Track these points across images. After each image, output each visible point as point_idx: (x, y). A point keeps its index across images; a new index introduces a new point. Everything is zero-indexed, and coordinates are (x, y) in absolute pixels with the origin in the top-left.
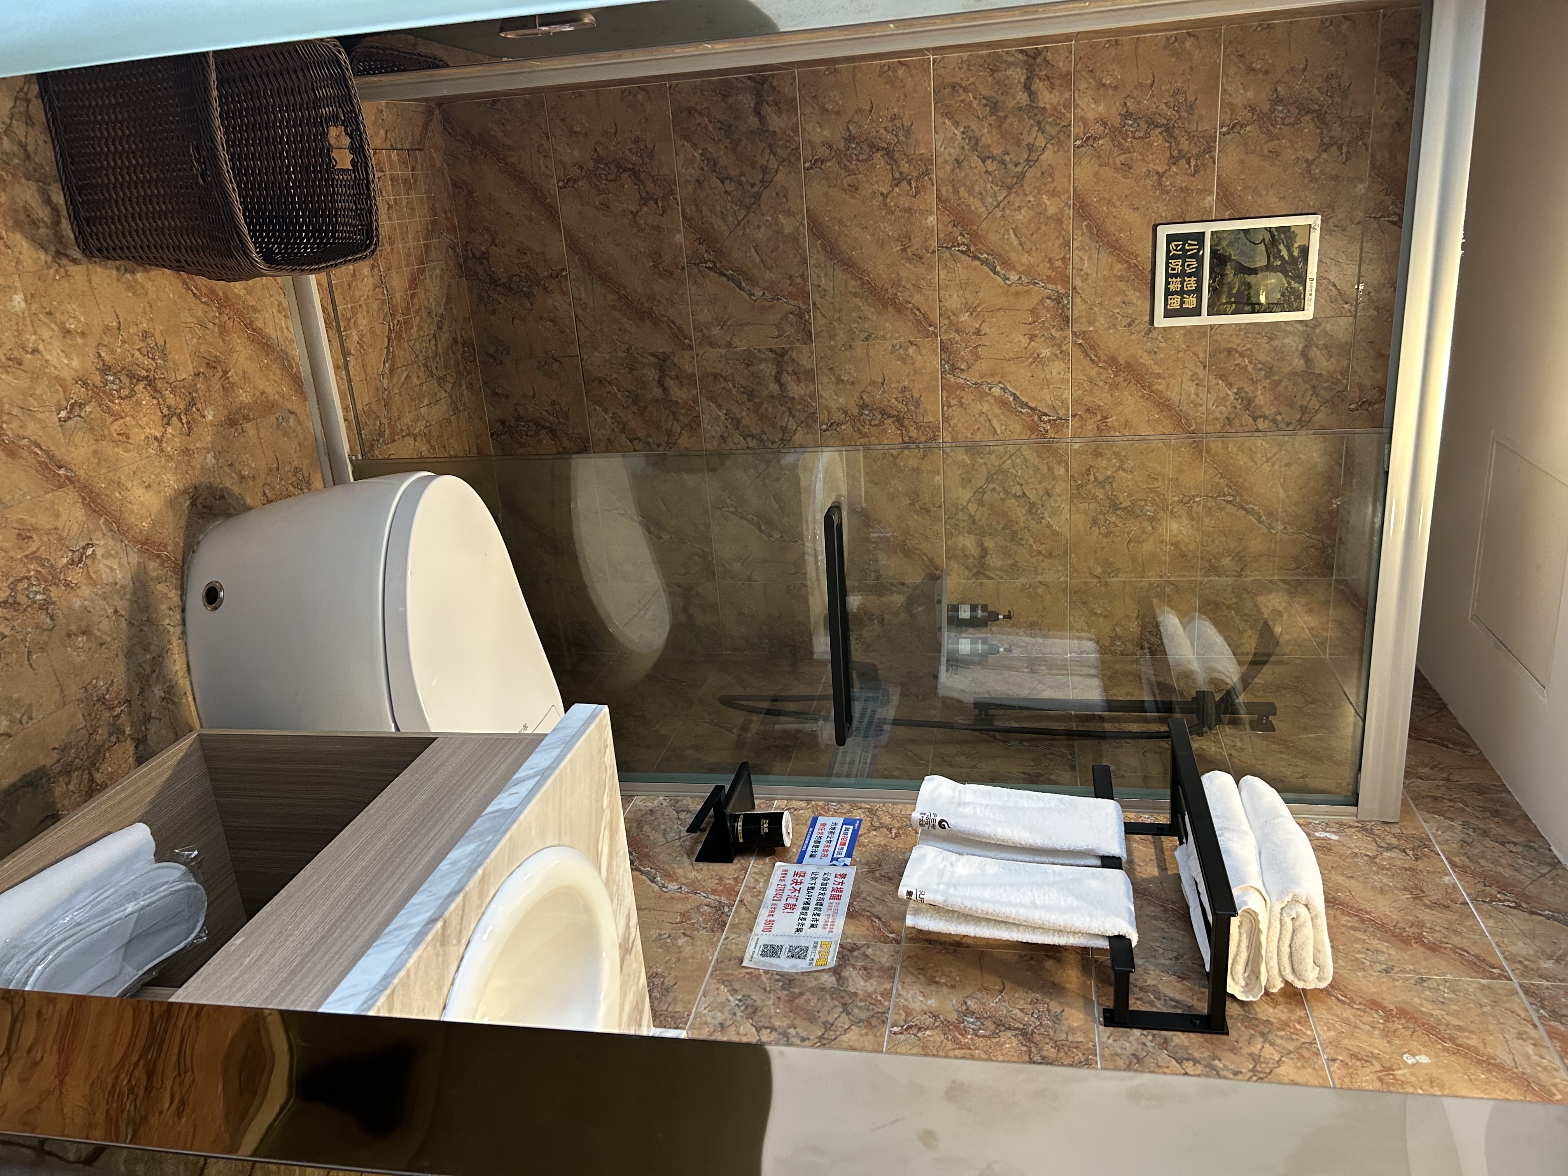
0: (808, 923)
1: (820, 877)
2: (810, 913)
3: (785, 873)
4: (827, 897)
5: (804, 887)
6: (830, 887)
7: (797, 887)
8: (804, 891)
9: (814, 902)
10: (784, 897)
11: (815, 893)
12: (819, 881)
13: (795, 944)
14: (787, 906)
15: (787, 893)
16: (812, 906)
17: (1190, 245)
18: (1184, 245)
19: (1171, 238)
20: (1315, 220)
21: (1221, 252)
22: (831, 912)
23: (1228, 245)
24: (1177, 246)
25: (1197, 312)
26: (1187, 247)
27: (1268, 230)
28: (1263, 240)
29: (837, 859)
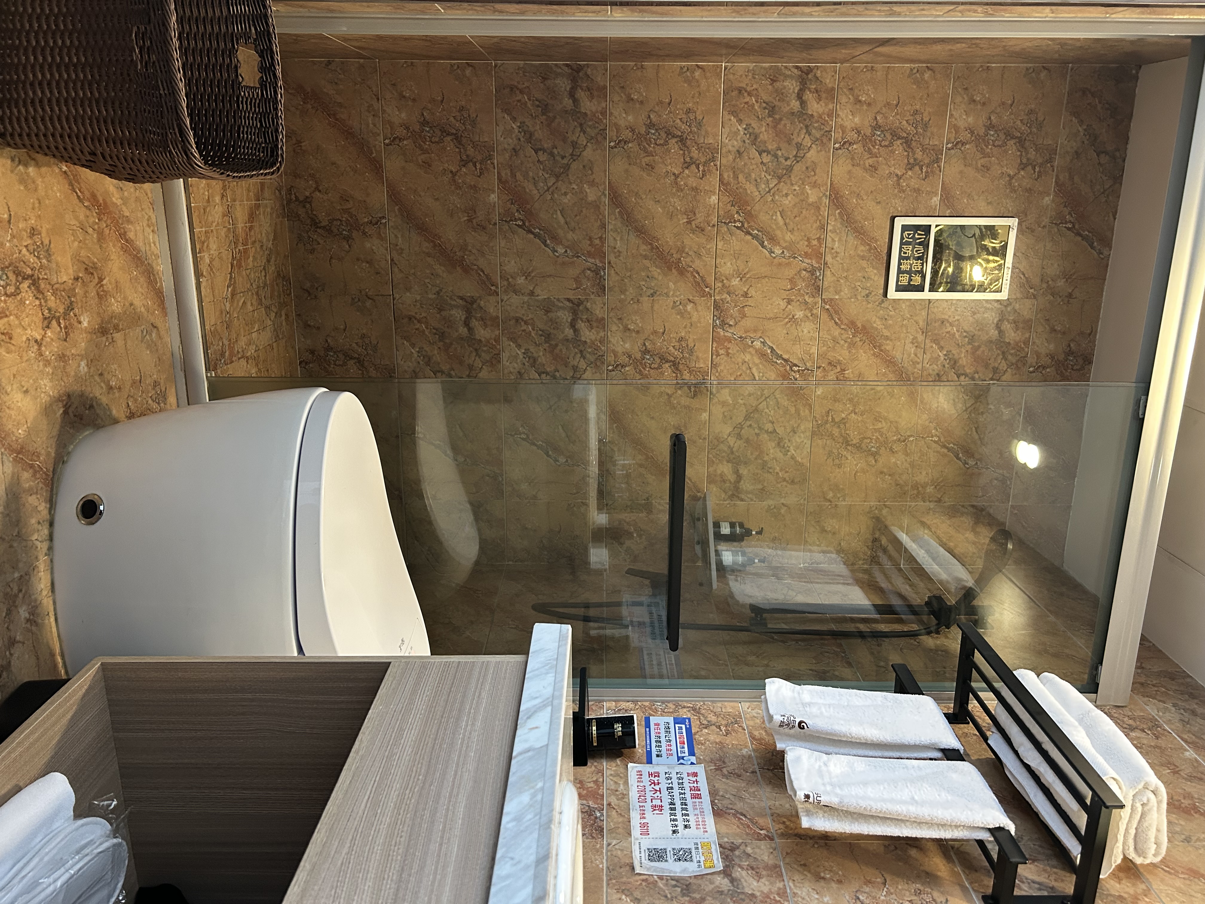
0: (680, 824)
1: (674, 776)
2: (679, 812)
3: (640, 774)
4: (688, 796)
5: (664, 786)
6: (687, 785)
7: (657, 788)
8: (665, 792)
9: (678, 802)
10: (649, 800)
11: (676, 792)
12: (675, 781)
13: (677, 847)
14: (654, 808)
15: (649, 795)
16: (678, 806)
17: (919, 234)
18: (914, 235)
19: (905, 228)
20: (1013, 222)
21: (942, 241)
22: (697, 812)
23: (947, 237)
24: (909, 234)
25: (920, 288)
26: (917, 236)
27: (979, 227)
28: (974, 235)
29: (683, 758)
